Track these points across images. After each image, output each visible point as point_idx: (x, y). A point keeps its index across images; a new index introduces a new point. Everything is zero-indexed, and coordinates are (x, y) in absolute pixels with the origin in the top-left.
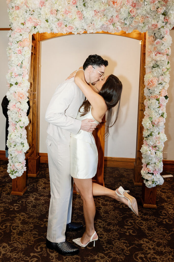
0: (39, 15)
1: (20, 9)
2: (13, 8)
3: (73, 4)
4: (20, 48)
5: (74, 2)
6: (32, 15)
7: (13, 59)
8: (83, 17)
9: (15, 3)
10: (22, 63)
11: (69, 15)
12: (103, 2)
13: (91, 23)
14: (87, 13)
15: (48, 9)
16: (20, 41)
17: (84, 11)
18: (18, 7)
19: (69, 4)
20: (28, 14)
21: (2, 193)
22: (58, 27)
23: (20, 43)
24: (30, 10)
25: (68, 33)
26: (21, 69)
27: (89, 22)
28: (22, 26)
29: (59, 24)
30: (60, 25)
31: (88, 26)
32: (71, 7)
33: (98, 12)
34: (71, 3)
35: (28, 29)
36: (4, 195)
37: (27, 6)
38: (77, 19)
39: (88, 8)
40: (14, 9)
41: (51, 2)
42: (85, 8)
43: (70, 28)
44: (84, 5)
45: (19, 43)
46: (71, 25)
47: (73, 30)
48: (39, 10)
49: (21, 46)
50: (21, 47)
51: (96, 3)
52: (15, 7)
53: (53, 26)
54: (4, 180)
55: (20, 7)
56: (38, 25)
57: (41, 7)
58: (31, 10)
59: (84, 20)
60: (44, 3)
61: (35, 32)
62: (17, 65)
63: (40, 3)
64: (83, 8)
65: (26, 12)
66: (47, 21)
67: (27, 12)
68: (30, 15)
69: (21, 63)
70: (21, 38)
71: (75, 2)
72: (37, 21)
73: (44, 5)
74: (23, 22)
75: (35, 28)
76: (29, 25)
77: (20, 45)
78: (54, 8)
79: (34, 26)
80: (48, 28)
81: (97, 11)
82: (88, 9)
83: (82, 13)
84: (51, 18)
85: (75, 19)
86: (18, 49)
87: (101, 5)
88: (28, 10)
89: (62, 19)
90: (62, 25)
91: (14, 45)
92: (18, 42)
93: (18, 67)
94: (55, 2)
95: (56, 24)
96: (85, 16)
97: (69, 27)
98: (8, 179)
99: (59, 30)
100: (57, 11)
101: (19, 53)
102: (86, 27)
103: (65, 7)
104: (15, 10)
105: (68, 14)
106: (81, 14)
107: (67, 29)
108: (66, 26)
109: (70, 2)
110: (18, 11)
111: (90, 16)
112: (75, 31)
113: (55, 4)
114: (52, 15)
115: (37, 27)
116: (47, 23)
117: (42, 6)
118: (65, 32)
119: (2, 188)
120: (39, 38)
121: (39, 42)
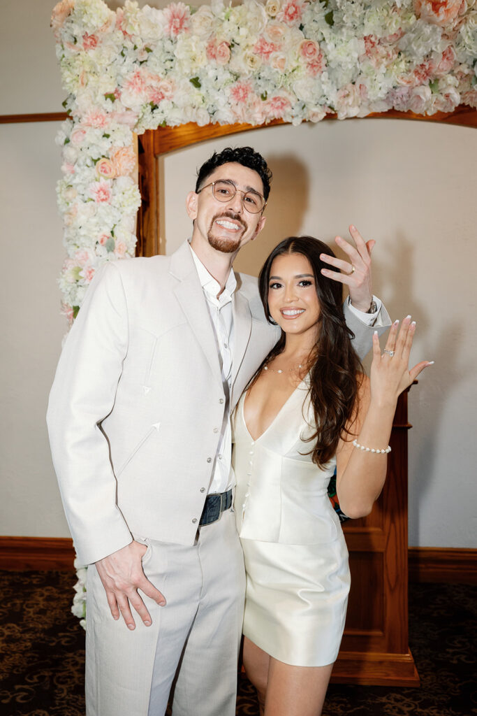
0: (169, 64)
1: (98, 44)
2: (76, 41)
3: (288, 18)
4: (105, 182)
5: (292, 10)
6: (141, 63)
7: (82, 219)
8: (324, 62)
9: (85, 25)
10: (112, 232)
11: (276, 58)
12: (399, 5)
13: (354, 83)
14: (338, 47)
15: (201, 40)
16: (103, 156)
17: (327, 41)
18: (93, 37)
19: (276, 20)
20: (129, 60)
21: (55, 687)
22: (233, 102)
23: (104, 165)
24: (135, 48)
25: (268, 121)
26: (111, 253)
27: (345, 80)
28: (108, 105)
29: (236, 92)
30: (240, 94)
31: (342, 93)
32: (280, 30)
33: (379, 43)
34: (280, 15)
35: (129, 112)
36: (63, 695)
37: (125, 33)
38: (304, 71)
39: (344, 30)
40: (80, 44)
41: (211, 16)
42: (330, 31)
43: (279, 103)
44: (329, 20)
45: (99, 163)
46: (282, 94)
47: (288, 109)
48: (168, 46)
49: (106, 175)
50: (106, 178)
51: (373, 8)
52: (83, 37)
53: (216, 98)
54: (54, 641)
55: (100, 39)
56: (163, 98)
57: (173, 35)
58: (141, 46)
59: (329, 74)
60: (187, 19)
61: (152, 123)
62: (97, 243)
63: (171, 22)
64: (326, 31)
65: (123, 55)
66: (196, 82)
67: (124, 52)
68: (136, 66)
69: (110, 234)
70: (105, 145)
71: (296, 12)
72: (162, 83)
73: (185, 25)
74: (111, 90)
75: (154, 107)
76: (134, 99)
77: (105, 172)
78: (222, 37)
79: (151, 104)
80: (201, 106)
81: (373, 39)
82: (342, 33)
83: (320, 50)
84: (212, 73)
85: (295, 72)
86: (97, 186)
87: (388, 15)
88: (130, 45)
89: (250, 71)
90: (250, 95)
91: (83, 170)
92: (95, 161)
93: (101, 250)
94: (223, 14)
95: (228, 92)
96: (330, 57)
97: (275, 99)
99: (239, 112)
100: (230, 47)
101: (103, 200)
102: (333, 99)
103: (260, 32)
104: (83, 48)
105: (271, 55)
106: (318, 53)
107: (268, 108)
108: (264, 98)
109: (277, 10)
110: (92, 54)
111: (348, 59)
112: (294, 112)
113: (223, 21)
114: (213, 62)
115: (163, 105)
116: (196, 90)
117: (177, 30)
118: (260, 120)
119: (53, 669)
120: (157, 144)
121: (157, 159)
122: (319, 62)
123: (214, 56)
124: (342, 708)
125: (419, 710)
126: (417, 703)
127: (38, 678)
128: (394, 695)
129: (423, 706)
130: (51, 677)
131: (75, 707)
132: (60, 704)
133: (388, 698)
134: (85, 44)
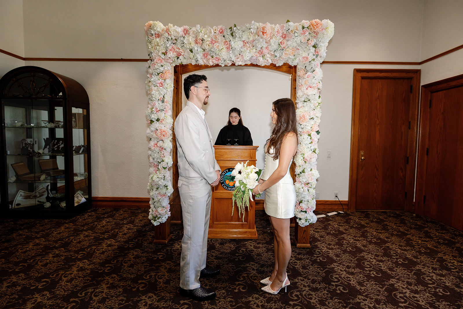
0: (182, 45)
1: (160, 37)
2: (152, 35)
3: (220, 33)
4: (161, 80)
5: (221, 31)
6: (174, 43)
7: (153, 92)
8: (231, 47)
9: (155, 30)
10: (164, 97)
11: (216, 45)
12: (252, 32)
13: (240, 55)
14: (235, 43)
15: (193, 38)
16: (161, 72)
17: (231, 41)
18: (158, 34)
19: (216, 33)
20: (170, 43)
21: (143, 242)
22: (203, 58)
23: (161, 75)
24: (172, 39)
25: (214, 65)
26: (163, 103)
27: (237, 53)
28: (163, 56)
29: (204, 55)
30: (205, 56)
31: (236, 57)
32: (217, 37)
33: (247, 43)
34: (217, 32)
35: (170, 59)
36: (145, 245)
37: (168, 34)
38: (225, 50)
39: (236, 38)
40: (154, 36)
41: (196, 31)
42: (232, 38)
43: (217, 59)
44: (232, 34)
45: (160, 74)
46: (218, 57)
47: (220, 61)
48: (182, 39)
49: (162, 78)
50: (162, 79)
51: (245, 32)
52: (155, 34)
53: (198, 56)
54: (144, 229)
55: (160, 35)
56: (181, 55)
57: (184, 35)
58: (174, 38)
59: (232, 51)
60: (188, 31)
61: (178, 62)
62: (159, 100)
63: (183, 31)
64: (231, 38)
65: (168, 41)
66: (191, 51)
67: (168, 40)
68: (172, 44)
69: (163, 97)
70: (162, 69)
71: (222, 32)
72: (180, 50)
73: (188, 33)
74: (164, 51)
75: (178, 58)
76: (171, 54)
77: (162, 77)
78: (199, 38)
79: (177, 57)
80: (193, 58)
81: (245, 41)
82: (236, 39)
83: (230, 44)
84: (196, 48)
85: (222, 50)
86: (159, 82)
87: (250, 35)
88: (170, 37)
89: (208, 49)
90: (208, 56)
91: (155, 76)
92: (158, 74)
93: (160, 102)
94: (200, 30)
95: (201, 55)
96: (232, 46)
97: (216, 58)
98: (149, 228)
99: (205, 61)
100: (202, 41)
101: (161, 86)
102: (234, 59)
103: (211, 37)
104: (155, 38)
105: (214, 44)
106: (229, 44)
107: (214, 61)
108: (212, 57)
109: (216, 30)
110: (158, 39)
111: (238, 47)
112: (222, 62)
113: (200, 32)
114: (197, 45)
115: (181, 57)
116: (191, 53)
117: (185, 34)
118: (211, 64)
119: (143, 237)
120: (181, 70)
121: (181, 75)
122: (229, 48)
123: (197, 43)
124: (233, 245)
125: (256, 245)
126: (256, 243)
127: (137, 240)
128: (249, 241)
129: (258, 244)
130: (142, 240)
131: (149, 248)
132: (144, 247)
133: (248, 242)
134: (156, 37)
